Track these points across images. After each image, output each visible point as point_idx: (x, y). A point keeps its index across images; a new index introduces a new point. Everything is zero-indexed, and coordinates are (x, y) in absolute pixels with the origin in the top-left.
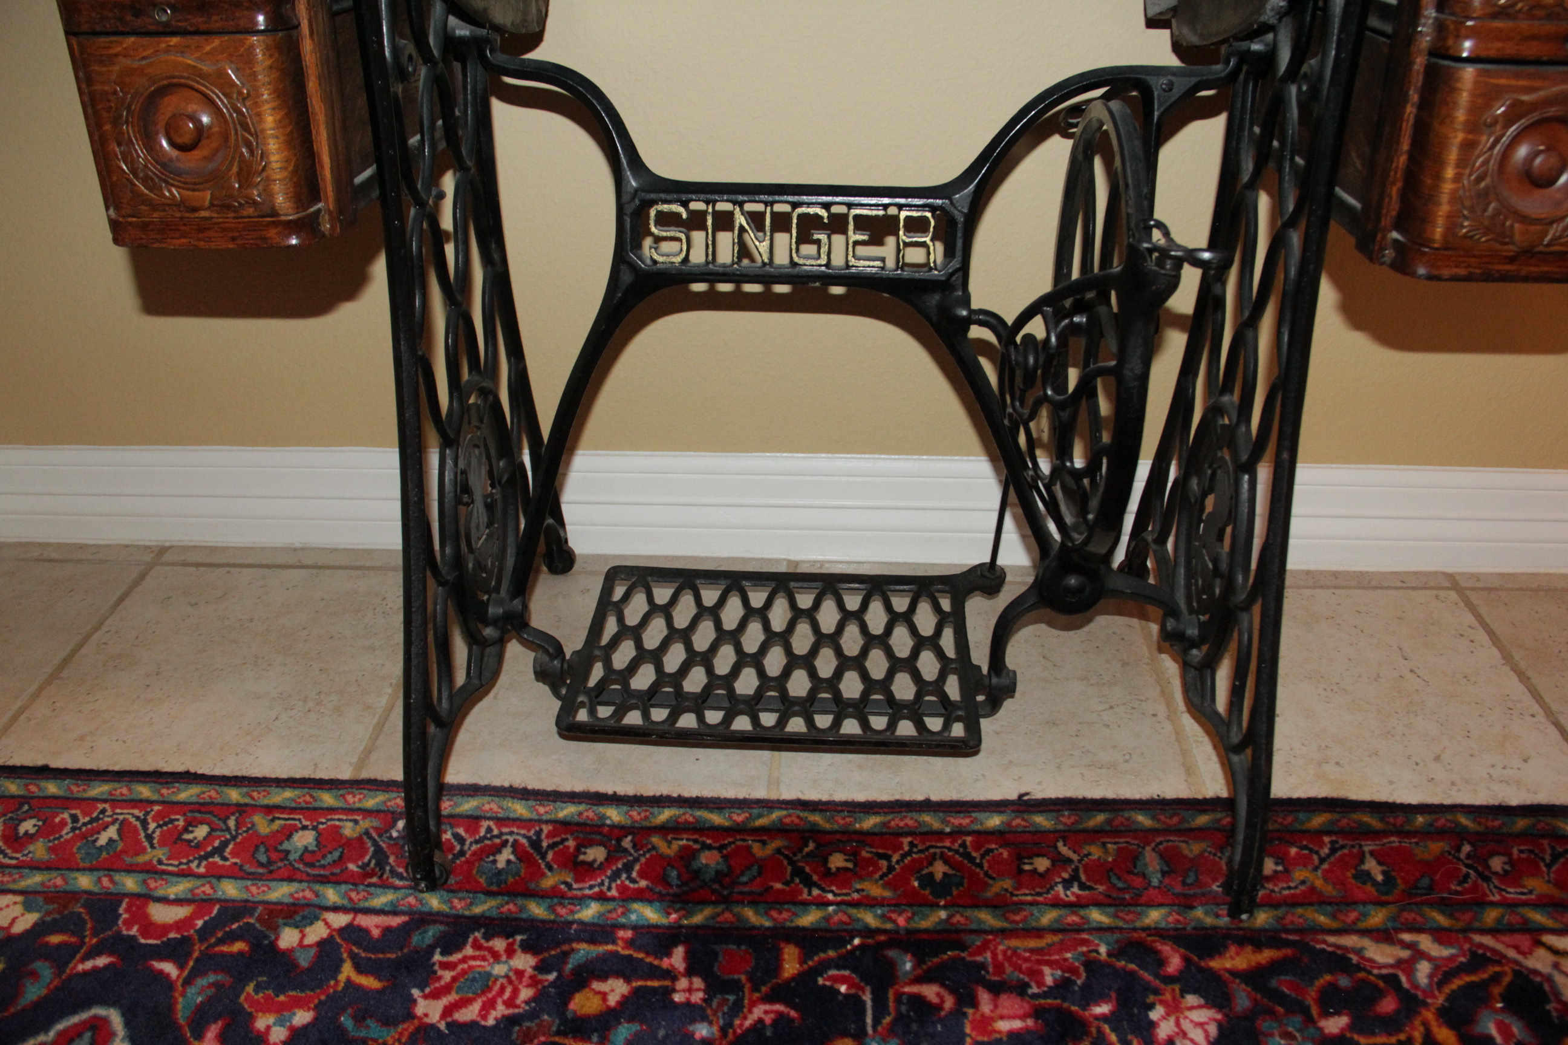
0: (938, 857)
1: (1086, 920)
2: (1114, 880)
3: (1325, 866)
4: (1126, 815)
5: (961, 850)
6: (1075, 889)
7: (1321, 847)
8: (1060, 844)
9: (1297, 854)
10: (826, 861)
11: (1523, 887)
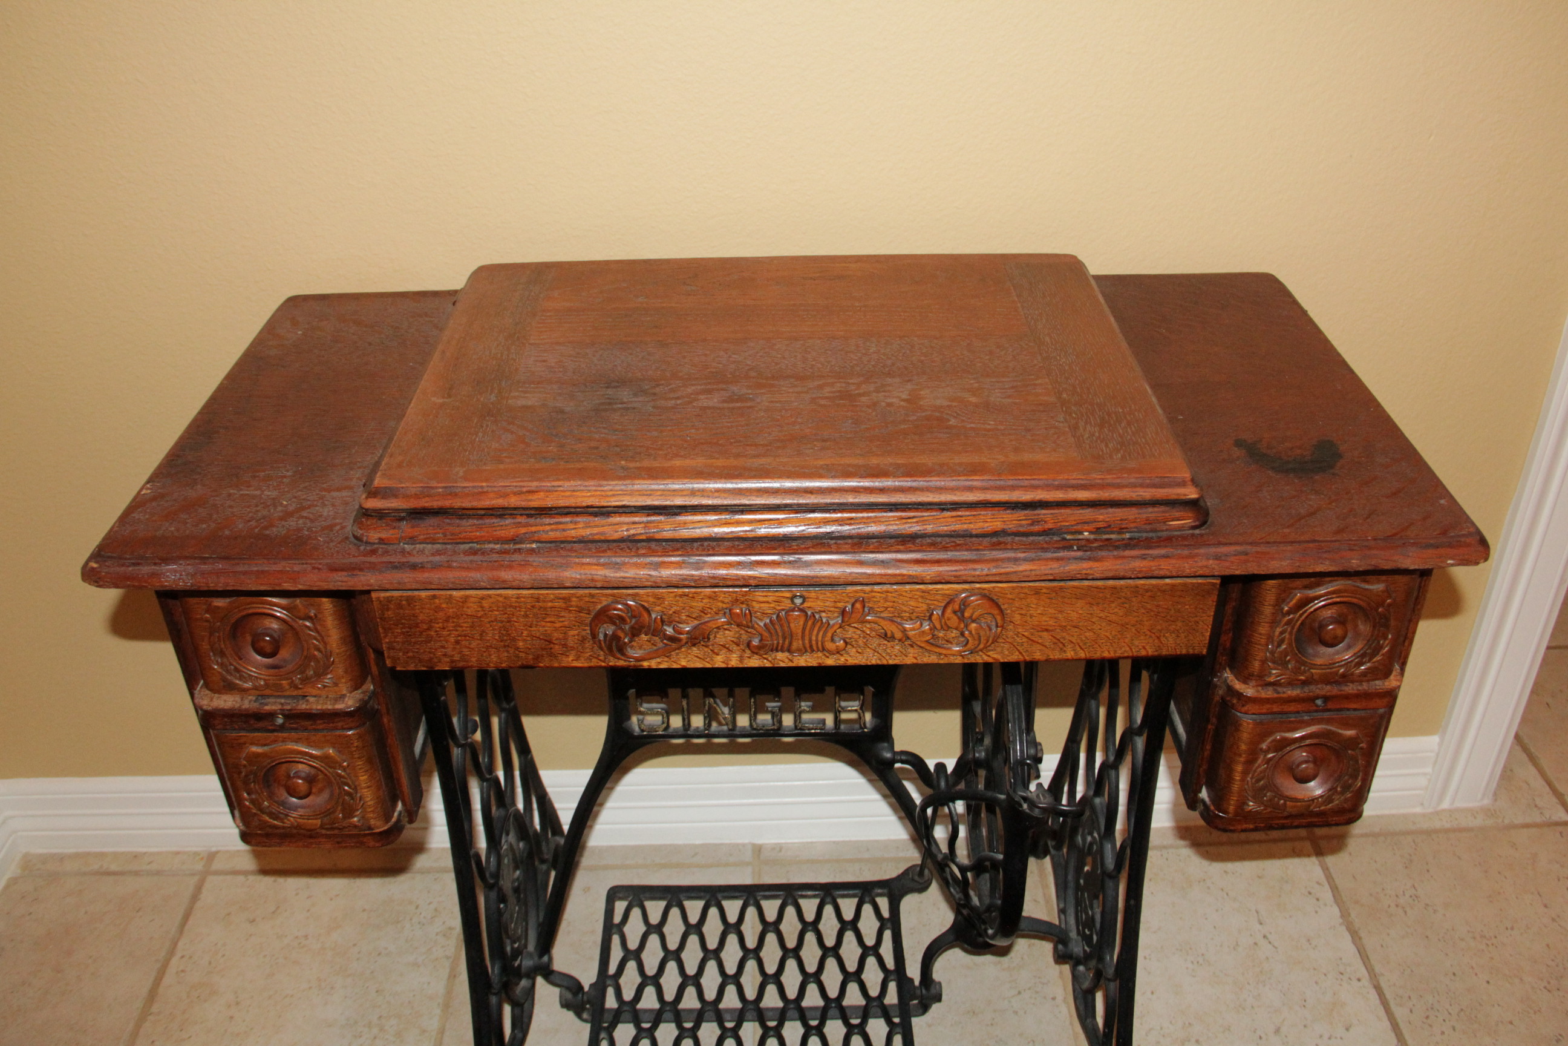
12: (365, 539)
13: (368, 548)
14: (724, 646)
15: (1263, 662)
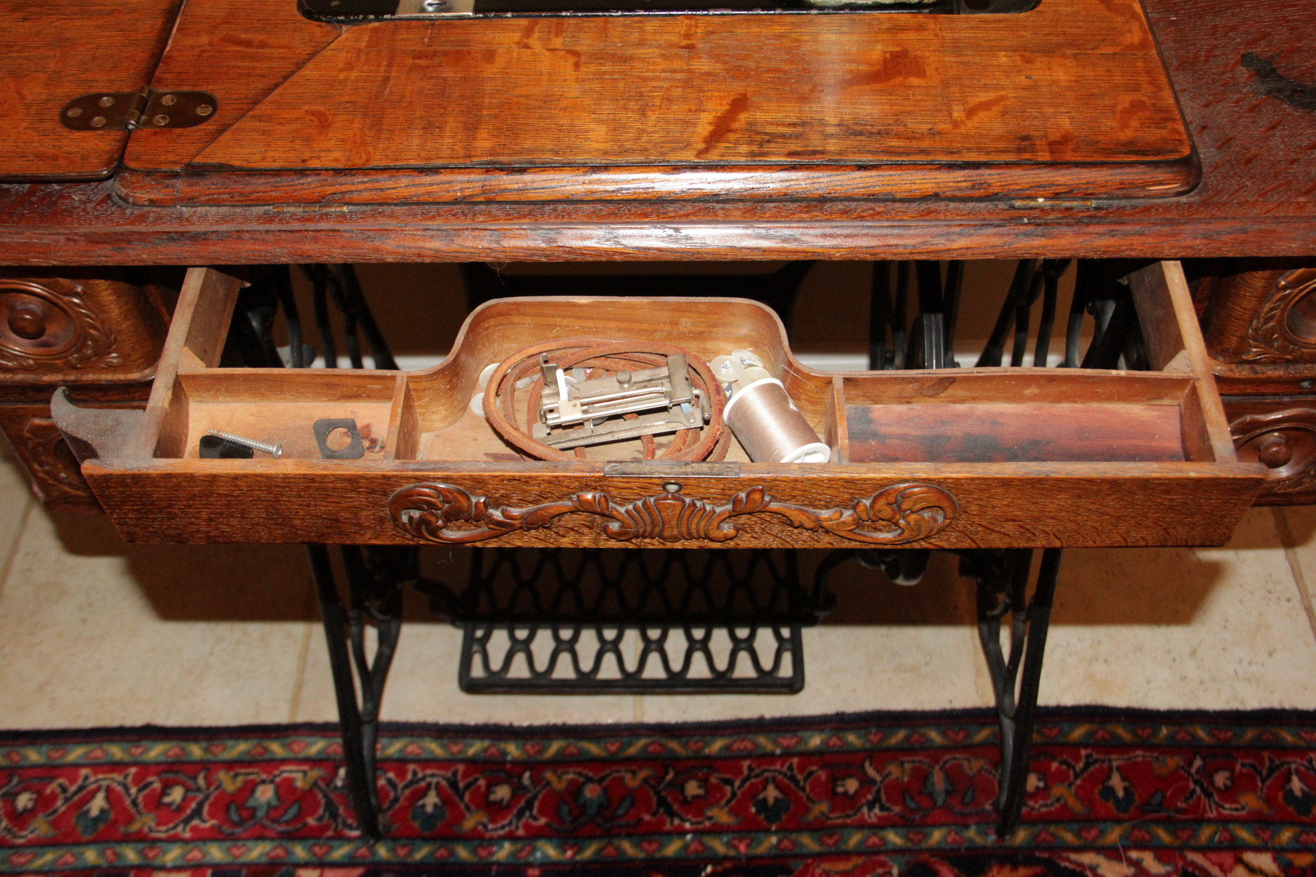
0: (770, 780)
1: (883, 841)
2: (908, 801)
3: (1079, 782)
4: (922, 730)
5: (789, 773)
6: (877, 810)
7: (1077, 762)
8: (867, 764)
9: (1058, 769)
10: (683, 790)
11: (1238, 803)
12: (131, 200)
13: (136, 212)
14: (572, 529)
15: (1243, 339)
